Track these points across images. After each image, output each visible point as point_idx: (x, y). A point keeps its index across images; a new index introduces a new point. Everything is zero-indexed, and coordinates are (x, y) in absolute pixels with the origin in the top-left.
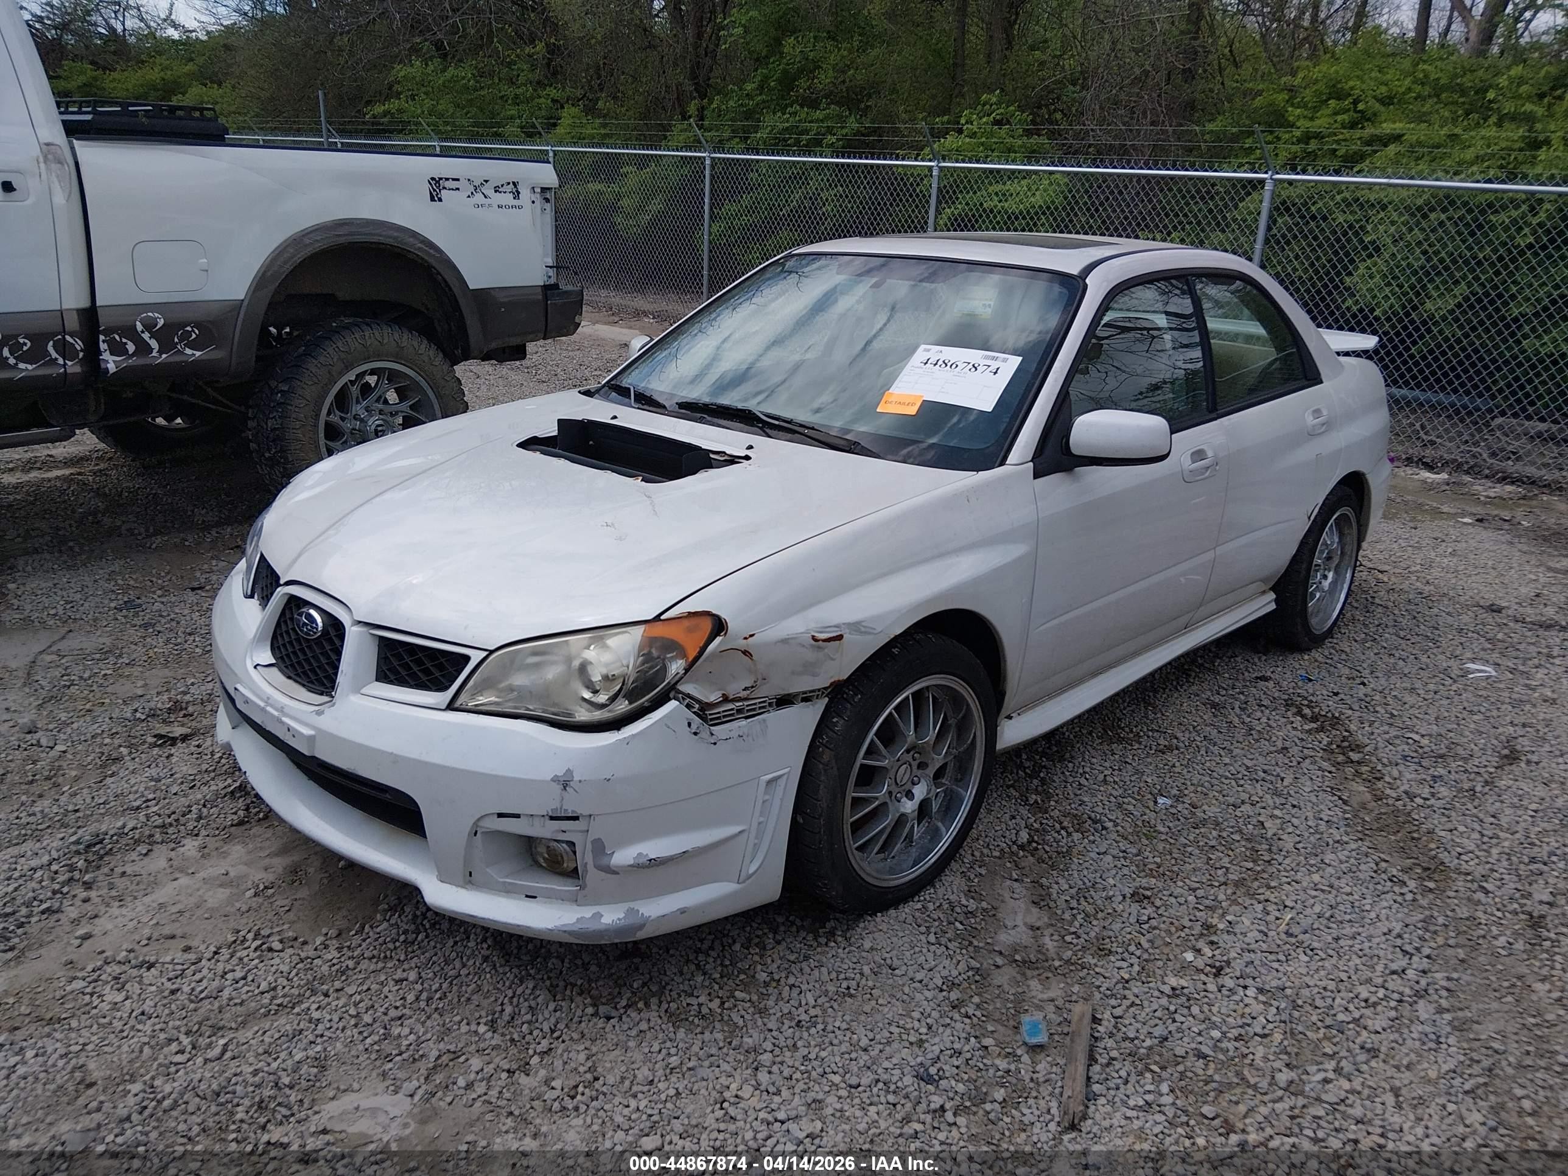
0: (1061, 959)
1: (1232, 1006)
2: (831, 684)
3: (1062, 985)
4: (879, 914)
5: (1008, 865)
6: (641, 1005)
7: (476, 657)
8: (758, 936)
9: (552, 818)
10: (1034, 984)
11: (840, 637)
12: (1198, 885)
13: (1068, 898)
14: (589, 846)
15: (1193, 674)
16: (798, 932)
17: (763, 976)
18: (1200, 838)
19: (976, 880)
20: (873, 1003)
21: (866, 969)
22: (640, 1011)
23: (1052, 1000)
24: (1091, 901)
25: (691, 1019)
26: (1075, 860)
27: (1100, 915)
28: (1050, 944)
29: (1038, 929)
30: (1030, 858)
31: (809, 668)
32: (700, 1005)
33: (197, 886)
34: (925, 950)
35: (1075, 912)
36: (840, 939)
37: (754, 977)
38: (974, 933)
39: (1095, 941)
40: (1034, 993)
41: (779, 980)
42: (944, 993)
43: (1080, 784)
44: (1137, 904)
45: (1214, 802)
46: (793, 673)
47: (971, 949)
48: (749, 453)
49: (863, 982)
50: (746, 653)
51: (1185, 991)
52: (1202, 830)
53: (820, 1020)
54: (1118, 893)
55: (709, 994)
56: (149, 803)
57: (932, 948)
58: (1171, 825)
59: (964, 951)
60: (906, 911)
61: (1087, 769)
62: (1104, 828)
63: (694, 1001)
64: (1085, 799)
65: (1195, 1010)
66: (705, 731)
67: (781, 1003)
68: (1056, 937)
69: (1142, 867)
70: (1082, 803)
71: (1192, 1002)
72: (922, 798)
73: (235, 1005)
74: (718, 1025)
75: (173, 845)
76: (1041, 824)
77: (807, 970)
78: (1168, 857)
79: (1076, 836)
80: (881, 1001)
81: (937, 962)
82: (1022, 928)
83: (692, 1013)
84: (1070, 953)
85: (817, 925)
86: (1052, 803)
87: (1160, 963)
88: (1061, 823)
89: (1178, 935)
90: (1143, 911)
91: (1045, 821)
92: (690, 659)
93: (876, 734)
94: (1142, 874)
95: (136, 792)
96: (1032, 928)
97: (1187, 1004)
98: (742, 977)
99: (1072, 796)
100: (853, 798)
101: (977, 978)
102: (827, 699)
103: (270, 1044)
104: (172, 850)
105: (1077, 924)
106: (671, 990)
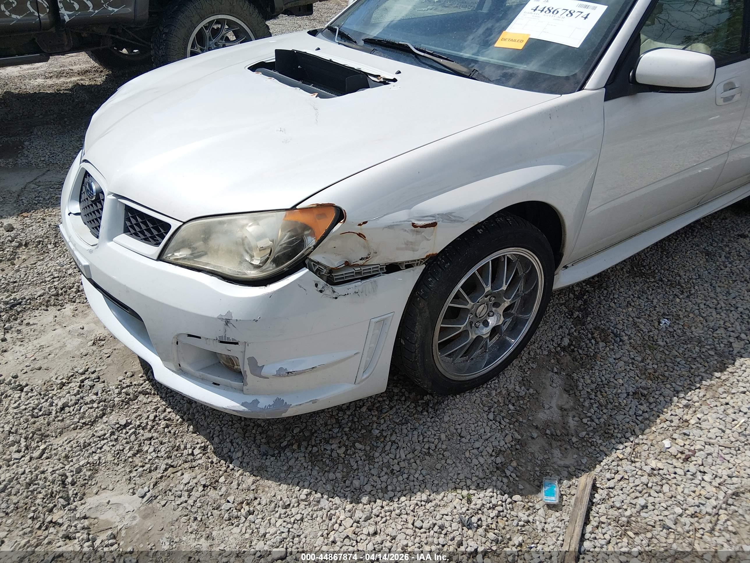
0: (577, 436)
1: (693, 489)
2: (427, 257)
3: (575, 456)
4: (458, 396)
5: (553, 361)
6: (295, 447)
7: (175, 225)
8: (379, 402)
9: (221, 342)
10: (557, 453)
11: (434, 225)
12: (681, 388)
13: (589, 390)
14: (246, 362)
15: (696, 230)
16: (405, 401)
17: (376, 432)
18: (687, 352)
19: (528, 373)
20: (443, 462)
21: (443, 436)
22: (293, 451)
23: (568, 467)
24: (605, 394)
25: (324, 460)
26: (599, 363)
27: (610, 406)
28: (572, 423)
29: (565, 410)
30: (568, 357)
31: (410, 246)
32: (332, 450)
33: (64, 335)
34: (485, 425)
35: (592, 401)
36: (430, 410)
37: (370, 431)
38: (520, 411)
39: (603, 425)
40: (555, 460)
41: (386, 436)
42: (493, 458)
43: (610, 306)
44: (636, 400)
45: (700, 325)
46: (398, 249)
47: (517, 424)
48: (397, 77)
49: (440, 445)
50: (360, 235)
51: (661, 472)
52: (689, 346)
53: (406, 471)
54: (624, 391)
55: (340, 443)
56: (55, 280)
57: (491, 423)
58: (668, 340)
59: (512, 426)
60: (476, 396)
61: (616, 296)
62: (621, 340)
63: (329, 448)
64: (612, 318)
65: (666, 488)
66: (328, 290)
67: (384, 455)
68: (576, 419)
69: (644, 371)
70: (610, 321)
71: (664, 481)
72: (494, 325)
73: (59, 421)
74: (340, 466)
75: (59, 307)
76: (579, 333)
77: (405, 431)
78: (663, 365)
79: (602, 344)
80: (449, 461)
81: (492, 433)
82: (555, 409)
83: (326, 456)
84: (584, 433)
85: (419, 397)
86: (589, 319)
87: (646, 447)
88: (592, 334)
89: (661, 426)
90: (639, 406)
91: (582, 331)
92: (319, 238)
93: (462, 287)
94: (644, 376)
95: (49, 272)
96: (561, 409)
97: (660, 483)
98: (363, 431)
99: (603, 314)
100: (441, 327)
101: (518, 447)
102: (424, 266)
103: (69, 451)
104: (59, 310)
105: (592, 411)
106: (317, 437)
